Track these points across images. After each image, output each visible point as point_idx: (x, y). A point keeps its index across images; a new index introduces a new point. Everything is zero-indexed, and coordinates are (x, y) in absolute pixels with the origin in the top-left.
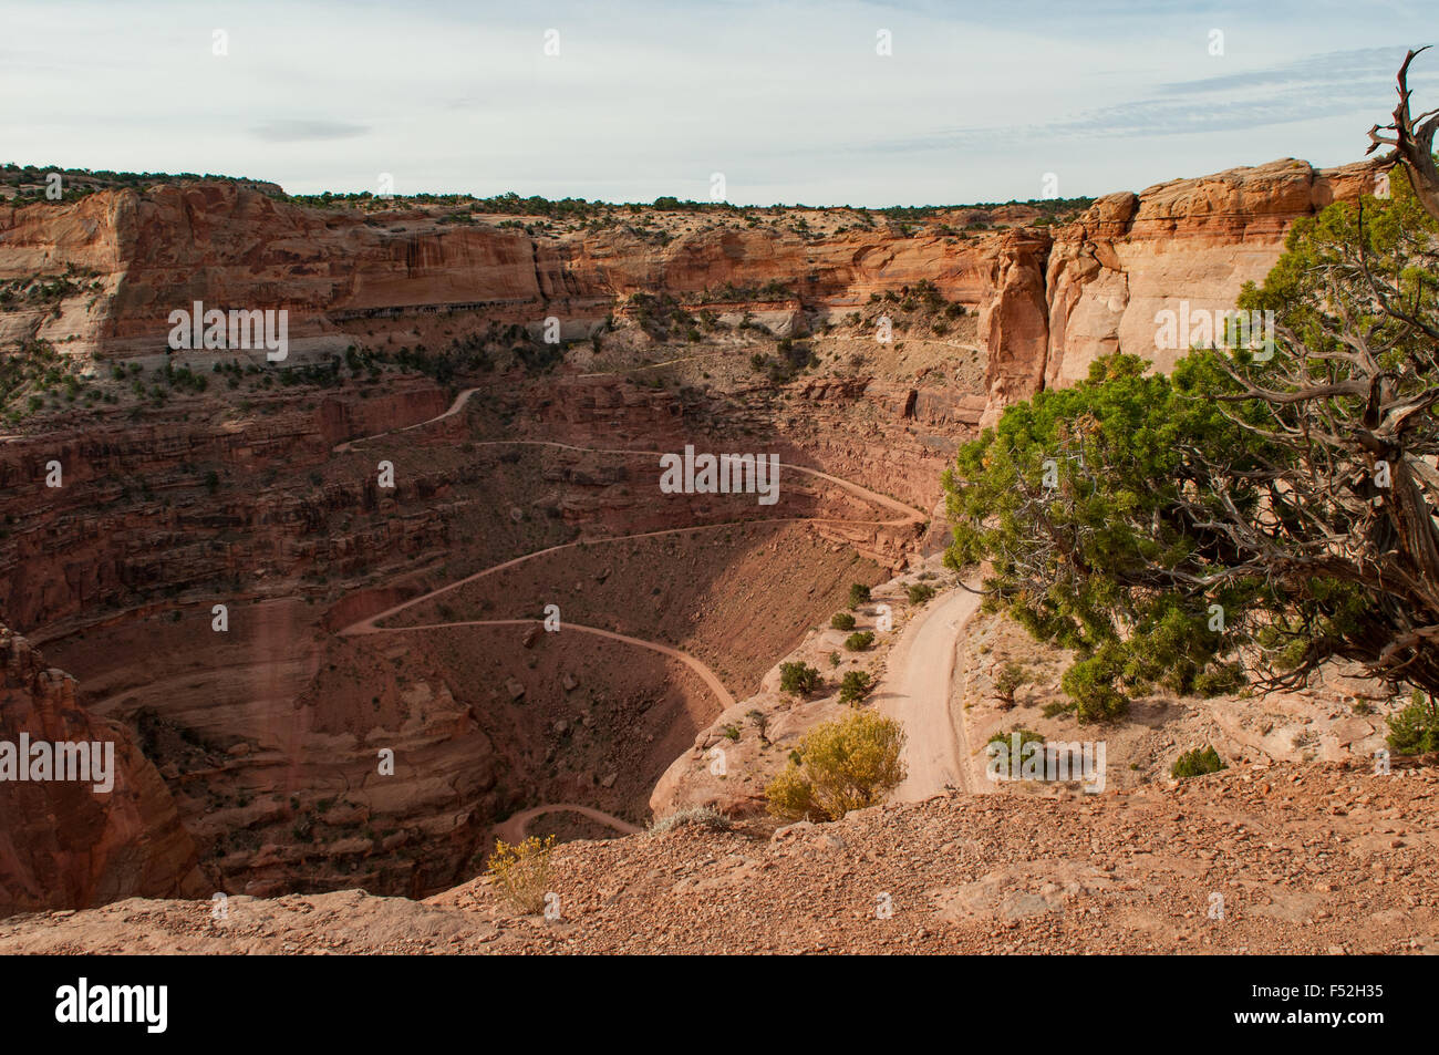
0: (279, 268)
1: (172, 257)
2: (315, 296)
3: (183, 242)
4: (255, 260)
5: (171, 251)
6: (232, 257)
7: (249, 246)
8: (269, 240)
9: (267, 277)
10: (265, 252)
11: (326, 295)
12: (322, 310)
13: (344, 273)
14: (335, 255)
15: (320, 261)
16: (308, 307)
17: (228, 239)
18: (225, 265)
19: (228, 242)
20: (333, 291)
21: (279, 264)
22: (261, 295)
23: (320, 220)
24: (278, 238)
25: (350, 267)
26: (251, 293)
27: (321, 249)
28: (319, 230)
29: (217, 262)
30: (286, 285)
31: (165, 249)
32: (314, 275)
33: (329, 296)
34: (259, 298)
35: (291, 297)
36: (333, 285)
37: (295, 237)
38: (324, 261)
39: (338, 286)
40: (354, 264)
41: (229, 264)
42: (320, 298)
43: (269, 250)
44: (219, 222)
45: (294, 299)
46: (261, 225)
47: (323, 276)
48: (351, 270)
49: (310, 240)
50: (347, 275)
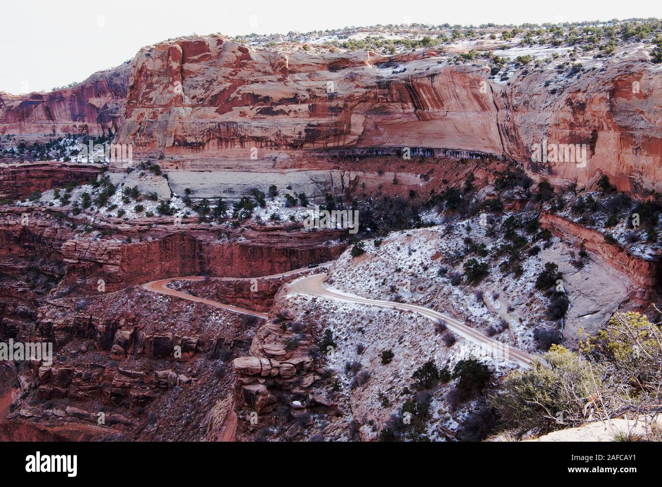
0: (246, 109)
1: (151, 99)
2: (278, 135)
3: (162, 87)
4: (222, 102)
5: (152, 95)
6: (202, 99)
7: (217, 89)
8: (240, 84)
9: (232, 116)
10: (233, 95)
11: (291, 135)
12: (288, 147)
13: (330, 113)
14: (319, 97)
15: (297, 103)
16: (271, 145)
17: (201, 84)
18: (193, 106)
19: (199, 87)
20: (306, 131)
21: (247, 105)
22: (220, 132)
23: (312, 64)
24: (249, 82)
25: (340, 108)
26: (209, 130)
27: (298, 92)
28: (307, 74)
29: (184, 103)
30: (247, 124)
31: (147, 93)
32: (285, 116)
33: (297, 136)
34: (218, 135)
35: (250, 135)
36: (309, 125)
37: (269, 81)
38: (303, 102)
39: (316, 126)
40: (345, 106)
41: (197, 106)
42: (283, 137)
43: (238, 93)
44: (200, 70)
45: (253, 137)
46: (234, 71)
47: (296, 117)
48: (341, 112)
49: (287, 84)
50: (336, 115)
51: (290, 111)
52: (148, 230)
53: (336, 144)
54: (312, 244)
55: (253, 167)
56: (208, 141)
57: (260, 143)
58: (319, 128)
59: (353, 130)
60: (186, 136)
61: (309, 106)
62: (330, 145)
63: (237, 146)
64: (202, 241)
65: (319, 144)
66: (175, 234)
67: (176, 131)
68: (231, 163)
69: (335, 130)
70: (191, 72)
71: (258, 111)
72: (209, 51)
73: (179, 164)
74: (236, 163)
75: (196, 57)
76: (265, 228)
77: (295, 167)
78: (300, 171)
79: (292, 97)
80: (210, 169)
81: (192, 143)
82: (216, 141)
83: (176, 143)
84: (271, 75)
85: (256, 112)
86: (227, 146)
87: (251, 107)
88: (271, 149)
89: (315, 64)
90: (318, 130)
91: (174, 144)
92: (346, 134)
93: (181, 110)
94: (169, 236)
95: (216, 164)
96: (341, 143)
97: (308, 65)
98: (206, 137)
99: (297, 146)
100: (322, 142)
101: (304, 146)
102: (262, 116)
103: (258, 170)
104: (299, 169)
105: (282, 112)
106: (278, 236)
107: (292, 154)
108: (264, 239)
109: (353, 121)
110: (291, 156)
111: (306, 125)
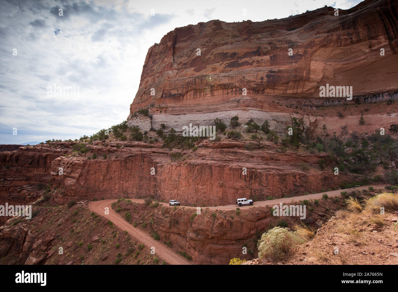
0: (217, 65)
1: (154, 70)
2: (242, 81)
3: (161, 61)
4: (199, 63)
6: (185, 64)
8: (214, 48)
9: (206, 72)
10: (207, 57)
11: (254, 80)
12: (251, 91)
13: (290, 61)
14: (280, 48)
15: (259, 55)
16: (236, 91)
17: (185, 53)
18: (178, 70)
19: (184, 56)
20: (268, 76)
21: (217, 62)
22: (195, 84)
23: (273, 26)
24: (220, 45)
25: (300, 55)
26: (188, 84)
27: (261, 46)
28: (269, 33)
29: (172, 68)
30: (217, 76)
31: (152, 67)
32: (249, 66)
33: (260, 81)
34: (194, 87)
35: (218, 83)
36: (271, 72)
37: (236, 41)
38: (265, 54)
39: (277, 72)
40: (305, 52)
41: (182, 69)
42: (247, 83)
43: (212, 54)
44: (186, 46)
45: (221, 85)
46: (209, 40)
47: (259, 66)
48: (301, 58)
49: (252, 41)
50: (296, 62)
51: (254, 61)
52: (116, 151)
53: (295, 91)
54: (281, 168)
55: (219, 108)
56: (187, 92)
57: (227, 90)
58: (280, 74)
59: (312, 76)
60: (171, 90)
61: (270, 56)
62: (290, 92)
63: (208, 95)
64: (158, 163)
65: (279, 91)
66: (137, 155)
67: (164, 87)
68: (202, 107)
69: (295, 76)
70: (180, 48)
71: (226, 65)
72: (194, 33)
73: (163, 110)
74: (206, 107)
75: (185, 39)
76: (220, 144)
77: (257, 107)
78: (261, 111)
79: (255, 50)
80: (185, 113)
81: (175, 94)
82: (192, 92)
83: (164, 95)
84: (238, 37)
85: (224, 66)
86: (200, 96)
87: (221, 63)
88: (236, 93)
89: (276, 26)
90: (279, 76)
91: (162, 96)
92: (305, 81)
93: (170, 72)
94: (131, 156)
95: (190, 109)
96: (300, 91)
97: (269, 27)
98: (185, 89)
99: (259, 91)
100: (282, 88)
101: (265, 91)
102: (229, 69)
103: (223, 110)
104: (260, 109)
105: (247, 63)
106: (236, 153)
107: (254, 97)
108: (217, 156)
109: (312, 67)
110: (253, 99)
111: (268, 71)
